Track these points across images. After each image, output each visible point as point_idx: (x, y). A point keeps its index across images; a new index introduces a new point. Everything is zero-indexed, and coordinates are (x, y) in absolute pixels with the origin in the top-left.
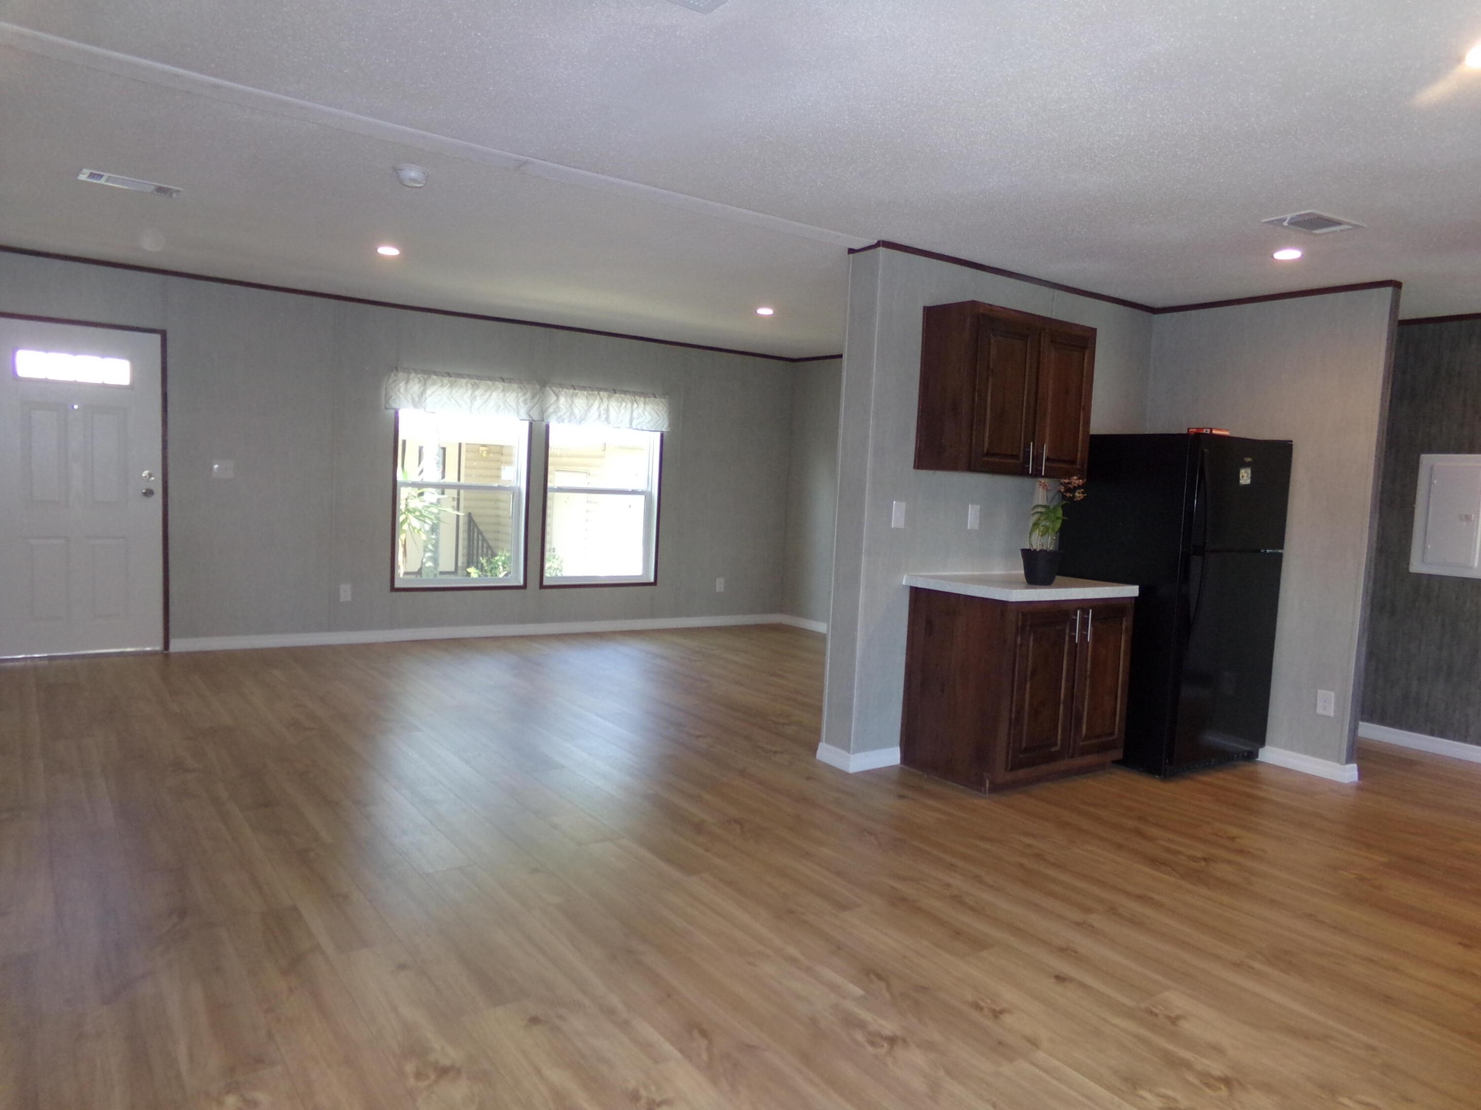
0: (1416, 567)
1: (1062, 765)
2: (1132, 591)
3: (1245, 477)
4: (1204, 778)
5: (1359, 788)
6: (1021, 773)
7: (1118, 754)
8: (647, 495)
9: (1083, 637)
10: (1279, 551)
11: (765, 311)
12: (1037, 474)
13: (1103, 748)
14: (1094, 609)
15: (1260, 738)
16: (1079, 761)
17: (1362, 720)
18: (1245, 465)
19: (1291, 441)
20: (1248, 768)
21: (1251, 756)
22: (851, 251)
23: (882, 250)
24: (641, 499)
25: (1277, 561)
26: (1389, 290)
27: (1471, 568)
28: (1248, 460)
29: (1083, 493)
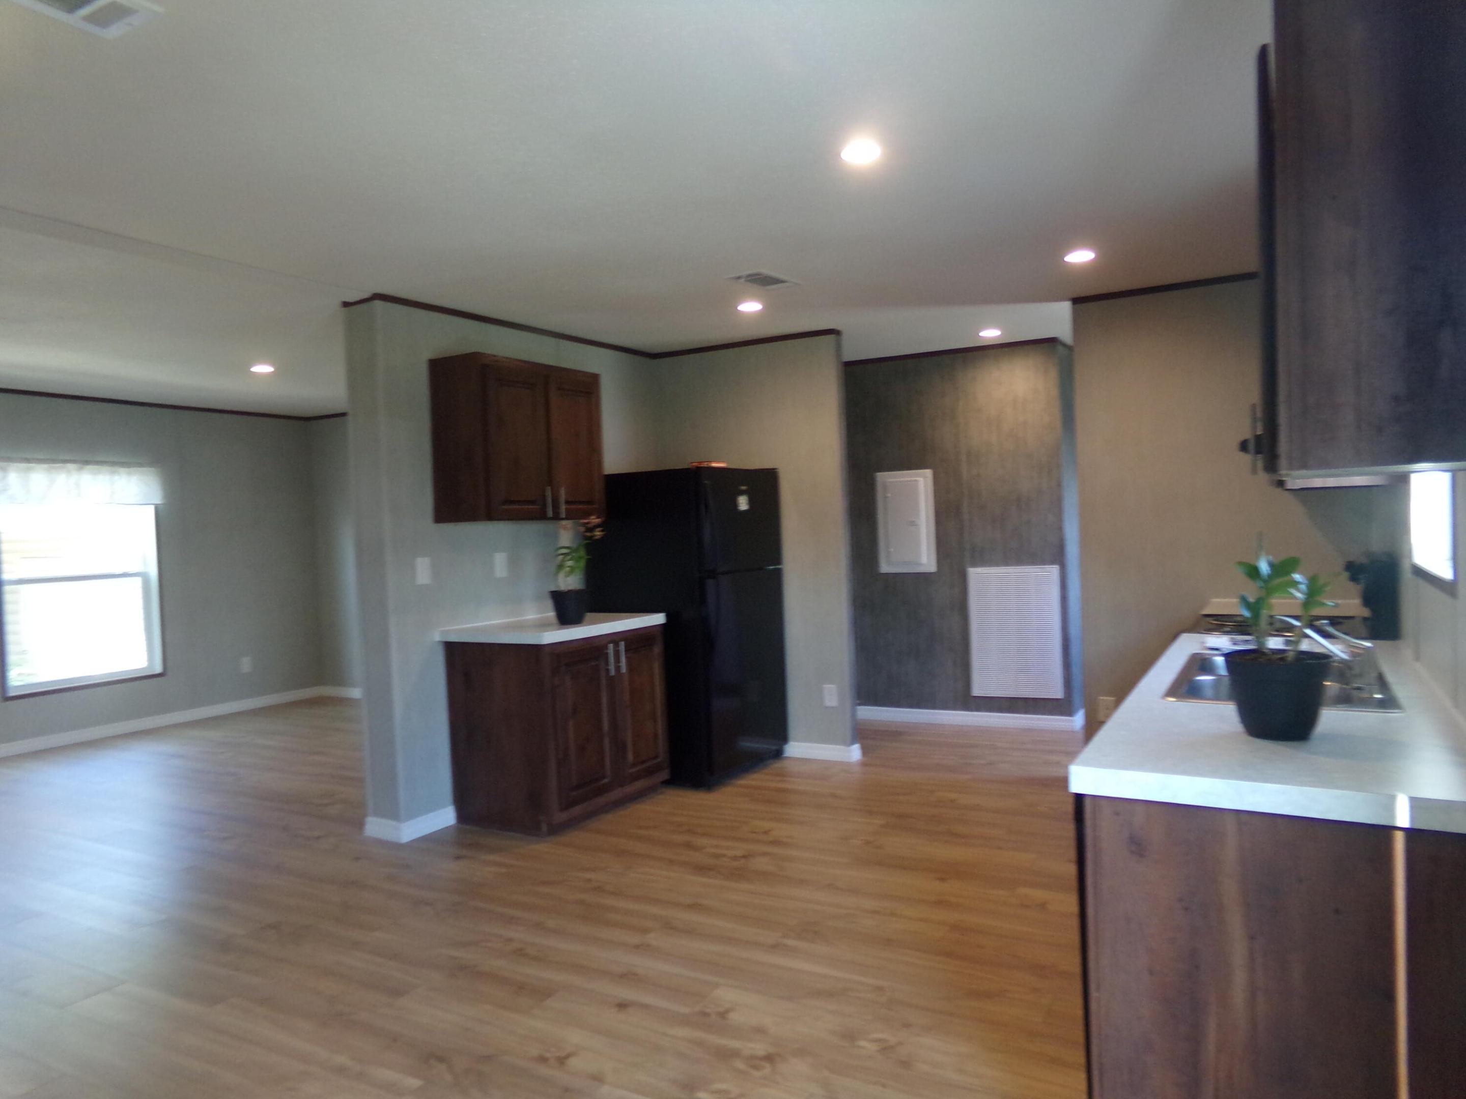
0: (885, 568)
1: (616, 794)
2: (658, 619)
3: (743, 503)
4: (742, 782)
5: (864, 764)
6: (577, 810)
7: (665, 775)
8: (144, 576)
9: (618, 668)
10: (778, 567)
11: (263, 369)
12: (556, 517)
13: (650, 772)
14: (625, 640)
15: (782, 736)
16: (629, 789)
17: (860, 704)
18: (742, 493)
19: (776, 469)
20: (777, 765)
21: (778, 754)
22: (346, 304)
23: (378, 304)
24: (138, 582)
25: (777, 576)
26: (832, 337)
27: (920, 564)
28: (743, 488)
29: (602, 531)
